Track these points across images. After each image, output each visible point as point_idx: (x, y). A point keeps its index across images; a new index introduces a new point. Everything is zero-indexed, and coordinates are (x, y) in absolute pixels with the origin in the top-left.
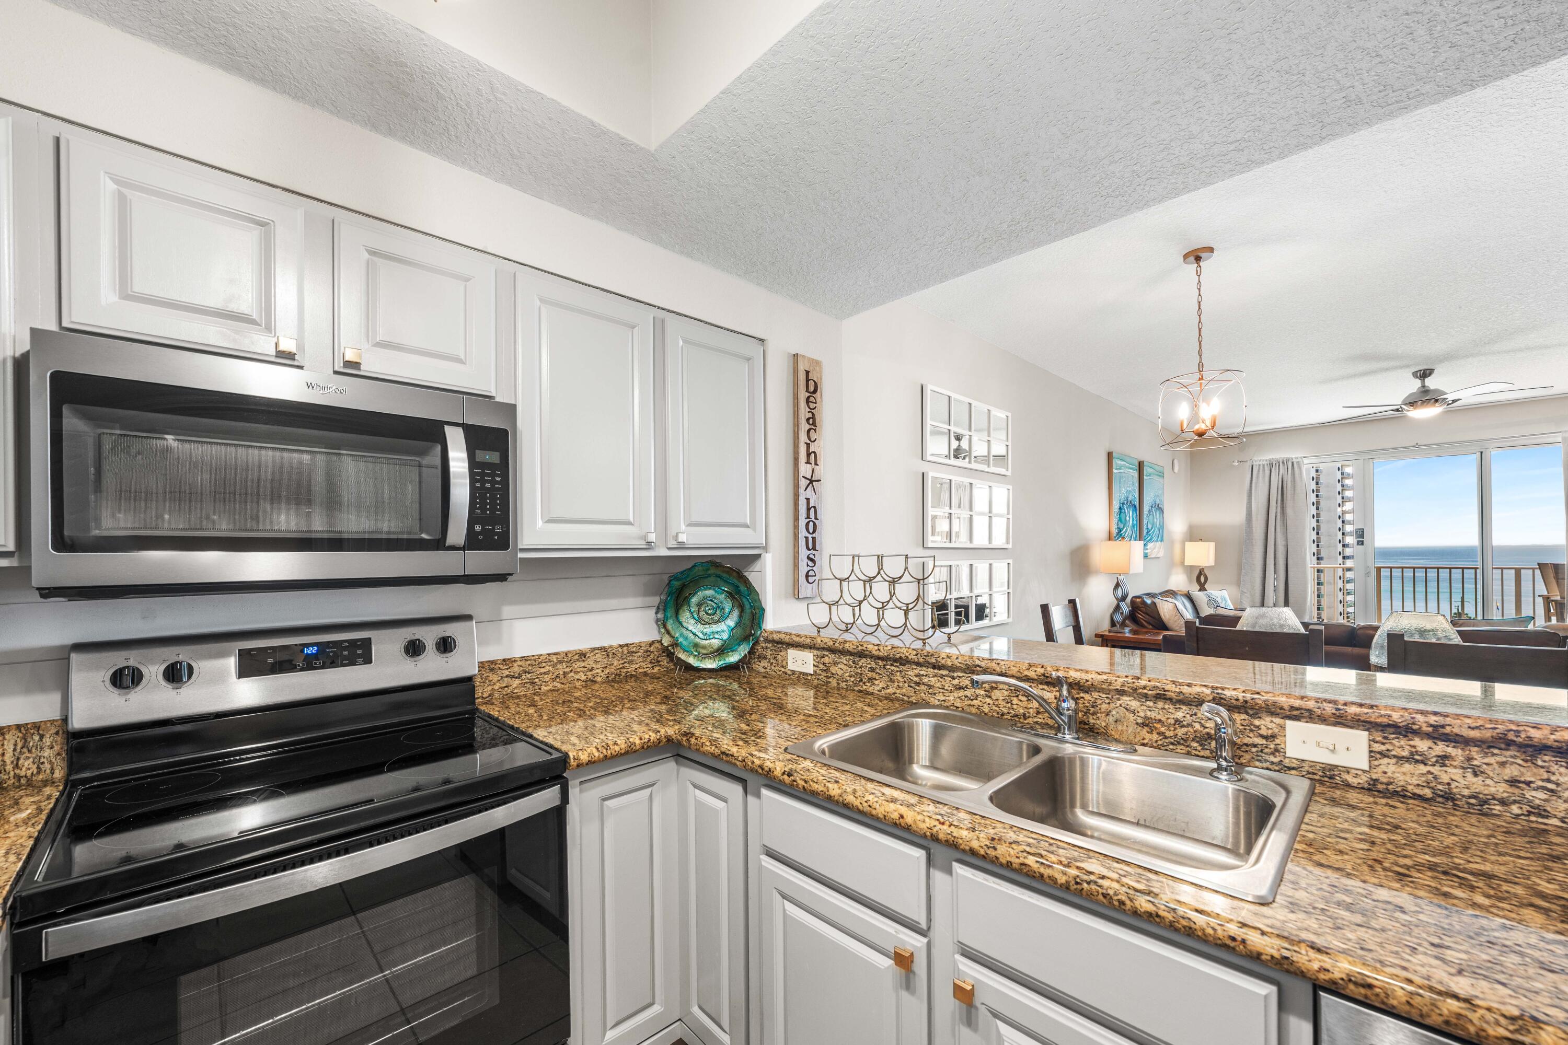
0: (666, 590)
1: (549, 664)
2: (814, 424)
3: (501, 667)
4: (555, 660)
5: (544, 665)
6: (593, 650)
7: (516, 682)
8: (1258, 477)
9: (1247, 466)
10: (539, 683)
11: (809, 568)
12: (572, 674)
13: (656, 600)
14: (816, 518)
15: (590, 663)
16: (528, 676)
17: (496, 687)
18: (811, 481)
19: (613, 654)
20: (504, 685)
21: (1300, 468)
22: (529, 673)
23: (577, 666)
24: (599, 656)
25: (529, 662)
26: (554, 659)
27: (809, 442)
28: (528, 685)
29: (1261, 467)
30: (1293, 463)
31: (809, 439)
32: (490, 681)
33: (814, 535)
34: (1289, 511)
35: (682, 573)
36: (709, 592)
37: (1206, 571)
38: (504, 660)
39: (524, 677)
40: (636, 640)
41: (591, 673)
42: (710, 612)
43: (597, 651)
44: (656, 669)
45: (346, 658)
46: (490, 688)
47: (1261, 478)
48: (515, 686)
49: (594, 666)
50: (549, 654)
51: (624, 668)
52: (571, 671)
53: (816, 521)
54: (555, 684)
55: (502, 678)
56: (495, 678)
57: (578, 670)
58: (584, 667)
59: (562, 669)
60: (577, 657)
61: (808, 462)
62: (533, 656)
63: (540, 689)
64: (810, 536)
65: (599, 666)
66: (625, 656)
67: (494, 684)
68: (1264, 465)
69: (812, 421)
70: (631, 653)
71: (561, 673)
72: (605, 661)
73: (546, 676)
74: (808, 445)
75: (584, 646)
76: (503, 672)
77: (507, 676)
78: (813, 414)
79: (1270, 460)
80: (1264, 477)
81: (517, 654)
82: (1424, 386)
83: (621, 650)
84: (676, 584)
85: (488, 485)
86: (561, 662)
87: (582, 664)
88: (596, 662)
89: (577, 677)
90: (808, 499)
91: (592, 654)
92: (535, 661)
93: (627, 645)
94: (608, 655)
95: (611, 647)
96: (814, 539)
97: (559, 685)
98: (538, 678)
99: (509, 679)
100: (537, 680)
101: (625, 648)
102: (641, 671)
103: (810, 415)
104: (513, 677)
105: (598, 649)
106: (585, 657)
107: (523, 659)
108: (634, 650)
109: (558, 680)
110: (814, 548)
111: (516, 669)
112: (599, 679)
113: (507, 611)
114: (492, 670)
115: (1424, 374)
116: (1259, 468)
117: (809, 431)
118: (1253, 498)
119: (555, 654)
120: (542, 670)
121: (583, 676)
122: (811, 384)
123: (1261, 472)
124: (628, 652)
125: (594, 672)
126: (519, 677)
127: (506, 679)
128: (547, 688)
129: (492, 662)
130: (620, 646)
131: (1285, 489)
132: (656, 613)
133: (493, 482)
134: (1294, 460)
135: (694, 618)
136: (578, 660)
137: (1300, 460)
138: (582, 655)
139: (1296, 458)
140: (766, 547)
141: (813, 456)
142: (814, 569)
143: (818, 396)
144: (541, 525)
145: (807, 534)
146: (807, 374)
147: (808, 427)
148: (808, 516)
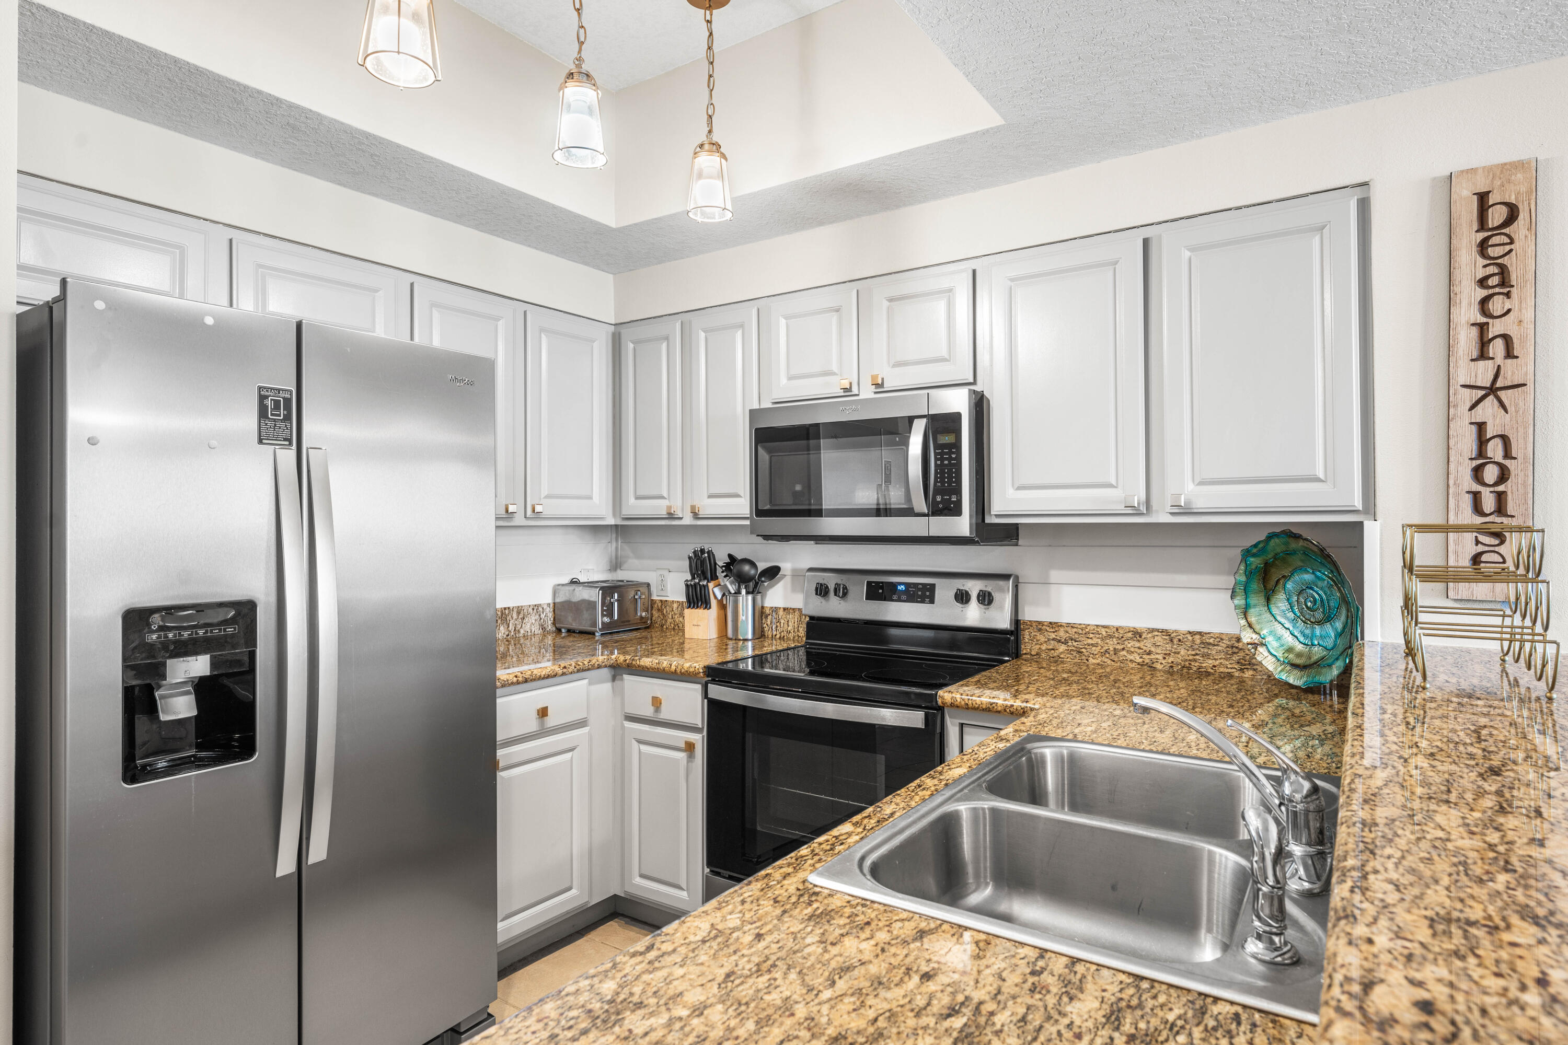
0: (1242, 567)
1: (1097, 636)
2: (1505, 282)
3: (1048, 628)
4: (1104, 633)
5: (1091, 636)
6: (1152, 630)
7: (1062, 648)
10: (1086, 654)
11: (1481, 548)
12: (1124, 653)
13: (1230, 581)
14: (1506, 457)
15: (1147, 645)
16: (1075, 644)
17: (1044, 647)
18: (1494, 390)
19: (1180, 640)
20: (1051, 647)
22: (1076, 641)
23: (1130, 644)
24: (1159, 639)
25: (1075, 630)
26: (1103, 631)
27: (1484, 320)
28: (1075, 653)
31: (1484, 311)
32: (1037, 641)
33: (1501, 488)
35: (1255, 546)
36: (1308, 577)
38: (1050, 623)
39: (1070, 644)
40: (1216, 629)
41: (1148, 657)
42: (1309, 604)
43: (1156, 633)
44: (1248, 674)
45: (919, 597)
46: (1038, 647)
48: (1061, 650)
49: (1153, 649)
50: (1097, 626)
51: (1195, 660)
52: (1123, 649)
53: (1507, 463)
54: (1104, 659)
55: (1049, 640)
56: (1043, 639)
57: (1132, 650)
58: (1139, 648)
59: (1112, 644)
60: (1130, 635)
61: (1483, 355)
62: (1080, 624)
63: (1087, 660)
64: (1485, 489)
65: (1159, 651)
66: (1196, 647)
67: (1041, 644)
69: (1500, 279)
70: (1207, 645)
71: (1111, 649)
72: (1169, 647)
73: (1094, 648)
74: (1482, 325)
75: (1141, 623)
76: (1050, 634)
77: (1054, 639)
78: (1502, 266)
81: (1064, 620)
83: (1190, 638)
84: (1255, 562)
85: (946, 462)
86: (1111, 637)
87: (1137, 645)
88: (1154, 645)
89: (1131, 657)
90: (1481, 427)
91: (1150, 635)
92: (1084, 631)
93: (1200, 633)
94: (1172, 641)
95: (1176, 631)
96: (1501, 498)
97: (1109, 662)
98: (1086, 649)
99: (1056, 643)
100: (1083, 650)
101: (1198, 637)
102: (1222, 670)
103: (1492, 270)
104: (1059, 641)
105: (1158, 630)
106: (1140, 637)
107: (1072, 626)
108: (1211, 641)
109: (1107, 655)
110: (1500, 509)
111: (1062, 634)
112: (1159, 666)
113: (1055, 575)
114: (1040, 630)
117: (1484, 302)
119: (1104, 627)
120: (1090, 641)
121: (1138, 658)
122: (1498, 212)
124: (1202, 643)
125: (1152, 656)
126: (1065, 643)
127: (1052, 642)
128: (1094, 661)
129: (1039, 623)
130: (1190, 633)
132: (1232, 597)
133: (950, 459)
135: (1293, 611)
136: (1131, 638)
138: (1137, 634)
140: (1370, 506)
141: (1499, 343)
142: (1502, 549)
143: (1519, 229)
144: (1011, 493)
145: (1476, 487)
146: (1483, 197)
147: (1484, 293)
148: (1481, 453)
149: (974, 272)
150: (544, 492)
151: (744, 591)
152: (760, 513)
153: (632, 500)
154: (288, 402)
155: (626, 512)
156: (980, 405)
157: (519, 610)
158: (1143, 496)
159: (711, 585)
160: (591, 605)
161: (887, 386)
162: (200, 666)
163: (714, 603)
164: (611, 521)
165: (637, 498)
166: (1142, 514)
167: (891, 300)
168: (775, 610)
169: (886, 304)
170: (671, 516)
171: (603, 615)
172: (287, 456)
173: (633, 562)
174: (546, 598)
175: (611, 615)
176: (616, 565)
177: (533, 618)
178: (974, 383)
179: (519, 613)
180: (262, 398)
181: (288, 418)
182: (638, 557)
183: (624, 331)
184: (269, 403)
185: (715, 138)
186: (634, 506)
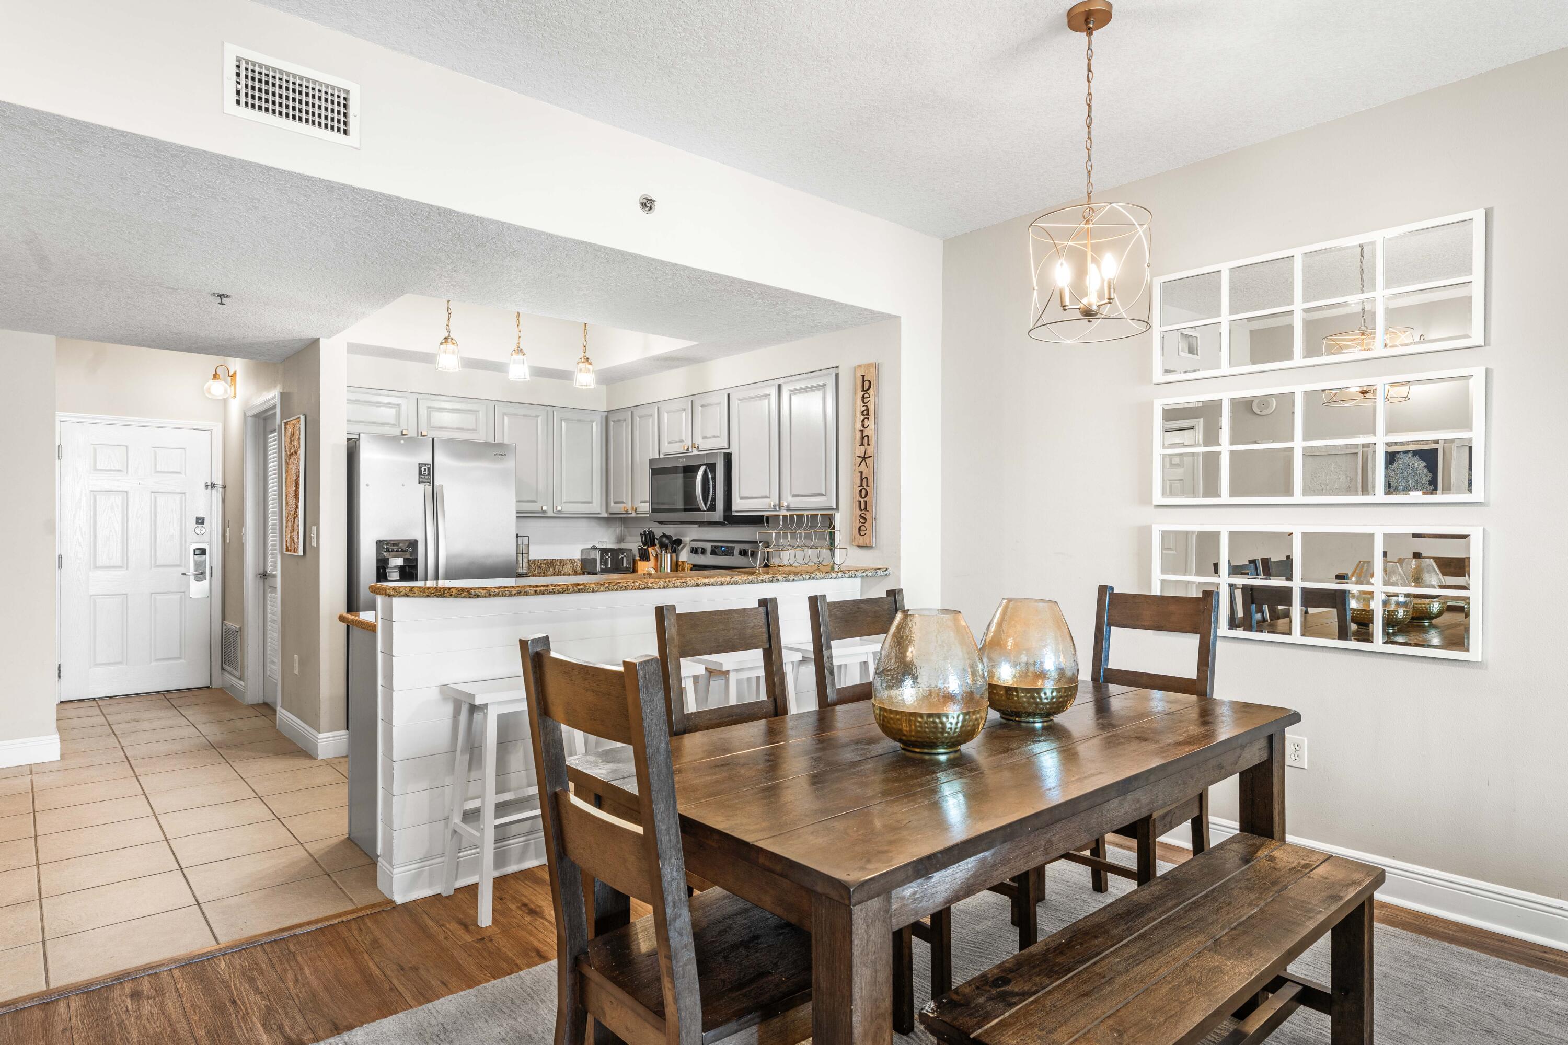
2: (868, 414)
11: (861, 524)
14: (867, 486)
18: (864, 458)
27: (863, 429)
31: (863, 426)
33: (866, 499)
53: (867, 489)
61: (862, 444)
64: (862, 500)
69: (866, 413)
74: (862, 431)
78: (867, 406)
90: (861, 473)
96: (866, 502)
103: (865, 408)
110: (866, 509)
117: (863, 420)
122: (867, 384)
140: (837, 509)
141: (866, 438)
142: (865, 525)
143: (871, 391)
144: (739, 500)
145: (860, 499)
146: (863, 376)
147: (863, 417)
148: (861, 485)
149: (729, 395)
150: (564, 500)
151: (663, 552)
152: (653, 510)
153: (612, 504)
154: (429, 468)
155: (611, 510)
156: (728, 458)
157: (561, 561)
158: (777, 502)
159: (650, 549)
160: (595, 560)
161: (701, 448)
162: (399, 561)
163: (652, 558)
164: (606, 515)
165: (615, 503)
166: (776, 511)
167: (702, 406)
168: (683, 562)
169: (700, 408)
170: (627, 513)
171: (601, 564)
172: (429, 488)
173: (629, 538)
174: (577, 555)
175: (606, 564)
176: (621, 540)
177: (569, 566)
178: (729, 448)
179: (561, 562)
180: (420, 468)
181: (429, 474)
182: (630, 535)
183: (610, 416)
184: (422, 469)
185: (587, 355)
186: (616, 508)
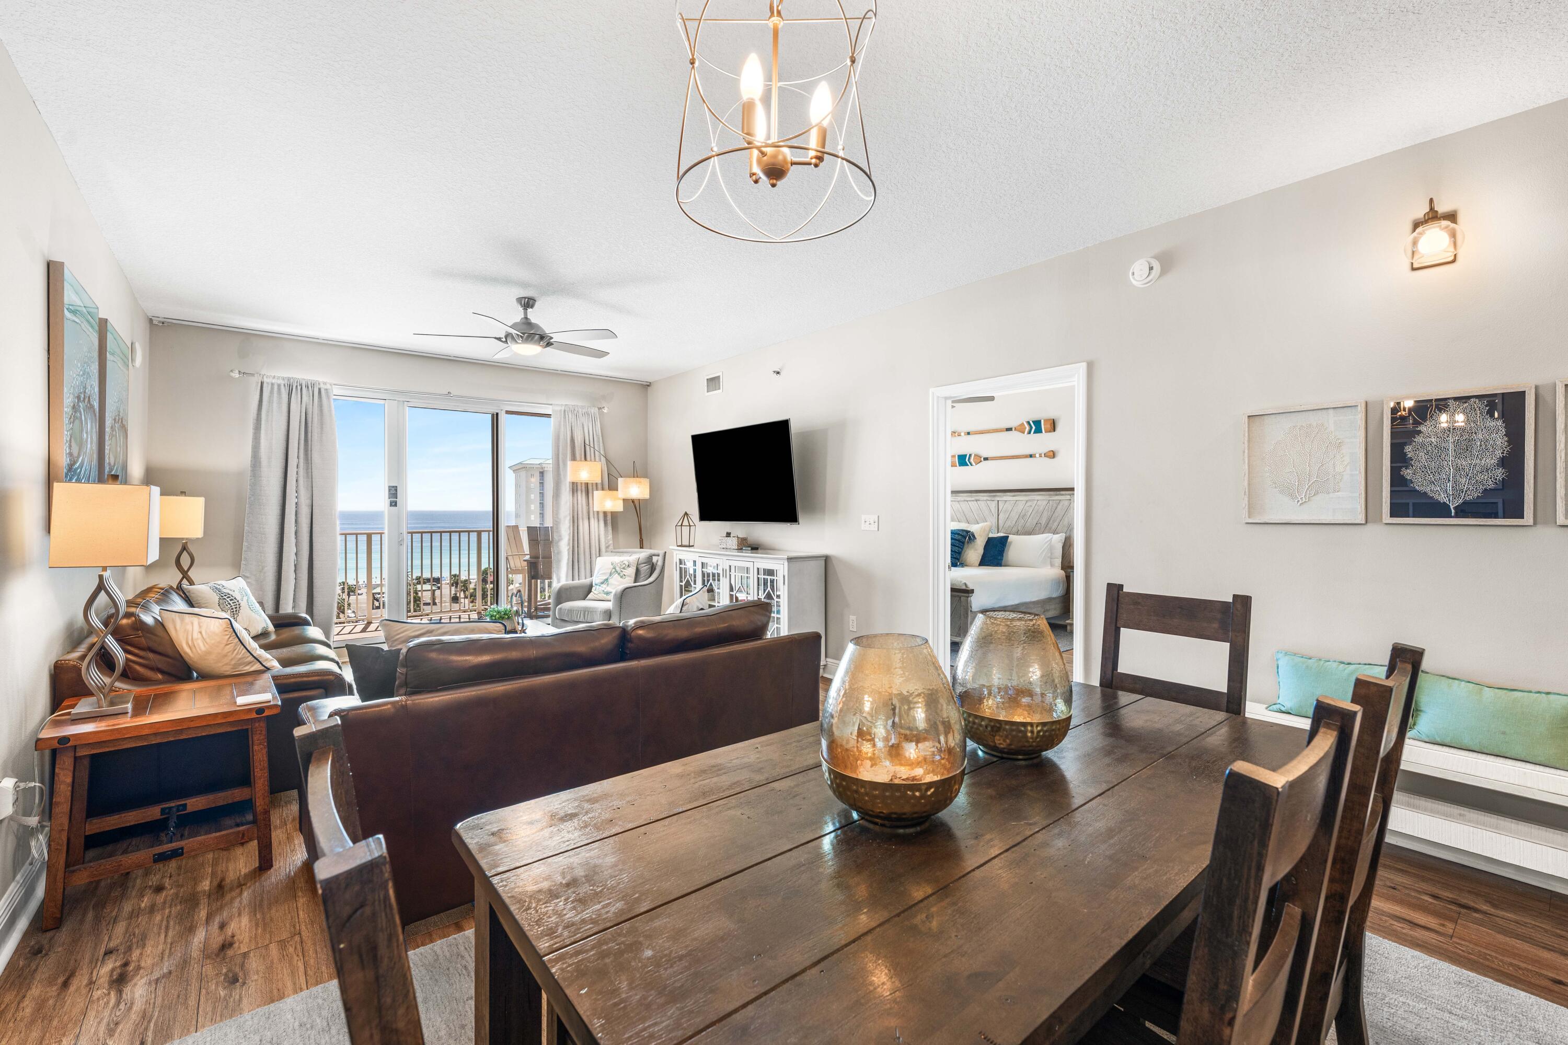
8: (270, 401)
9: (254, 382)
21: (328, 397)
29: (276, 387)
30: (320, 389)
34: (316, 457)
37: (191, 547)
47: (275, 405)
68: (279, 386)
79: (289, 379)
80: (280, 403)
82: (526, 318)
115: (528, 303)
116: (272, 389)
118: (263, 432)
123: (275, 395)
131: (310, 425)
134: (322, 386)
137: (328, 386)
139: (325, 383)
